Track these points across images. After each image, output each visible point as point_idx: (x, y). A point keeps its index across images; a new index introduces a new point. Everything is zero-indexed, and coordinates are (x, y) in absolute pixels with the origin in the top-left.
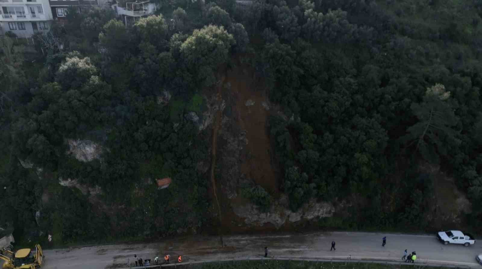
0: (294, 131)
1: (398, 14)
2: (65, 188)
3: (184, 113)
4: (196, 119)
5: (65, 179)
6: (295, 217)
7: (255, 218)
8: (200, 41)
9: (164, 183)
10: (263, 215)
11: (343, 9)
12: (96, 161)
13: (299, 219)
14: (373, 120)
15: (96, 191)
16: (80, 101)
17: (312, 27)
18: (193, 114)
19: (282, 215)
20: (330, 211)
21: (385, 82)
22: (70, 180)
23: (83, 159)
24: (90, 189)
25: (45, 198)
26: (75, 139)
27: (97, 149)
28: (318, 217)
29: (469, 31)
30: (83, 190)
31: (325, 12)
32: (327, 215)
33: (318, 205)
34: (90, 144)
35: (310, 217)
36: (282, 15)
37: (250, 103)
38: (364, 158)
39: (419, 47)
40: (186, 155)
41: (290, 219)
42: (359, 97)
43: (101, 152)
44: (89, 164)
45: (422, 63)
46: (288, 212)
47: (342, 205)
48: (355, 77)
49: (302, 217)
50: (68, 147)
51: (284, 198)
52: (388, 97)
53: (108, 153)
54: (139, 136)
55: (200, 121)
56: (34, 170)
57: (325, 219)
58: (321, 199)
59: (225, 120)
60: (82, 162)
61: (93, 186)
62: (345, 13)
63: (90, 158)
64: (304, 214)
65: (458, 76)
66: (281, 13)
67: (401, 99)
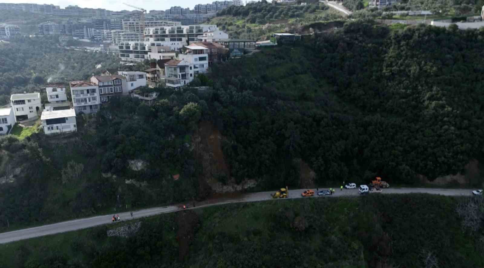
0: (234, 148)
1: (278, 89)
2: (128, 184)
3: (183, 143)
4: (188, 146)
5: (128, 180)
6: (239, 188)
7: (221, 189)
8: (189, 110)
9: (176, 177)
10: (225, 187)
11: (251, 90)
12: (142, 170)
13: (241, 189)
14: (269, 140)
15: (144, 184)
16: (136, 141)
17: (236, 99)
18: (187, 144)
19: (233, 187)
20: (255, 184)
21: (273, 122)
22: (131, 180)
23: (136, 169)
24: (141, 183)
25: (120, 189)
26: (133, 159)
27: (143, 164)
28: (250, 187)
29: (313, 95)
30: (137, 185)
31: (242, 92)
32: (254, 186)
33: (249, 181)
34: (140, 161)
35: (246, 187)
36: (221, 96)
37: (212, 137)
38: (267, 157)
39: (289, 105)
40: (185, 164)
41: (237, 189)
42: (261, 130)
43: (145, 165)
44: (139, 171)
45: (290, 113)
46: (236, 186)
47: (260, 180)
48: (260, 121)
49: (242, 188)
50: (128, 164)
51: (233, 179)
52: (275, 129)
53: (148, 165)
54: (164, 155)
55: (190, 147)
56: (111, 177)
57: (253, 188)
58: (250, 177)
59: (201, 145)
60: (136, 171)
61: (143, 181)
62: (251, 92)
63: (139, 169)
64: (243, 186)
65: (306, 117)
66: (221, 94)
67: (281, 130)
